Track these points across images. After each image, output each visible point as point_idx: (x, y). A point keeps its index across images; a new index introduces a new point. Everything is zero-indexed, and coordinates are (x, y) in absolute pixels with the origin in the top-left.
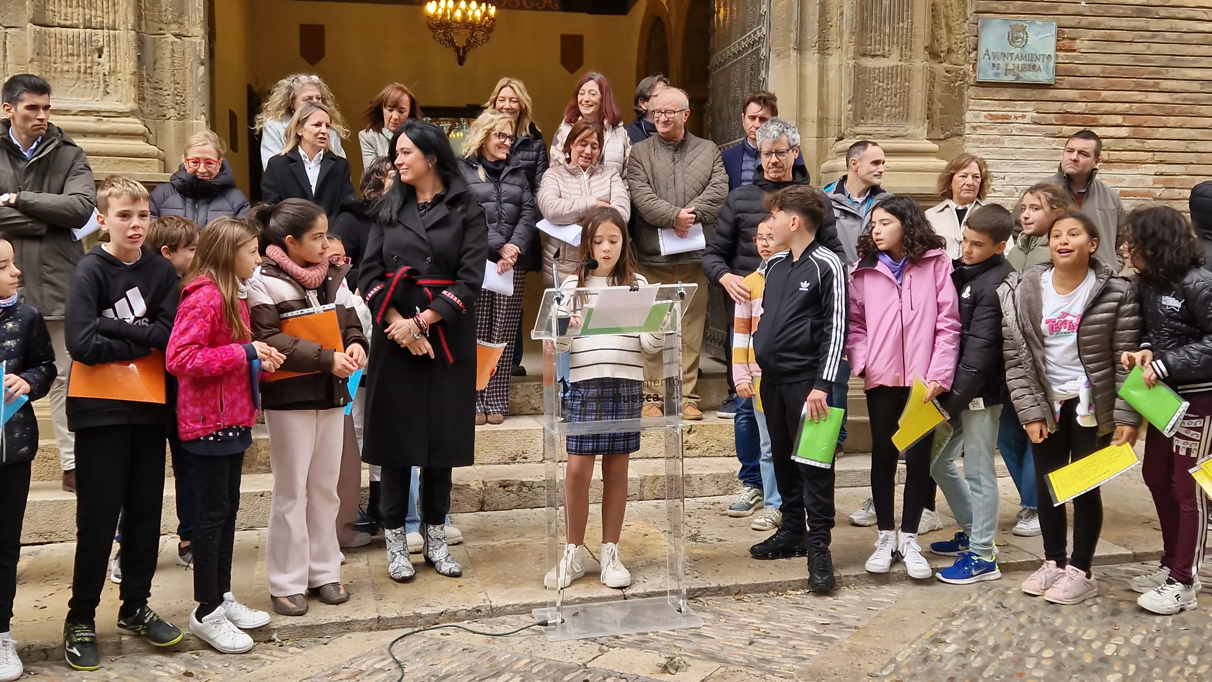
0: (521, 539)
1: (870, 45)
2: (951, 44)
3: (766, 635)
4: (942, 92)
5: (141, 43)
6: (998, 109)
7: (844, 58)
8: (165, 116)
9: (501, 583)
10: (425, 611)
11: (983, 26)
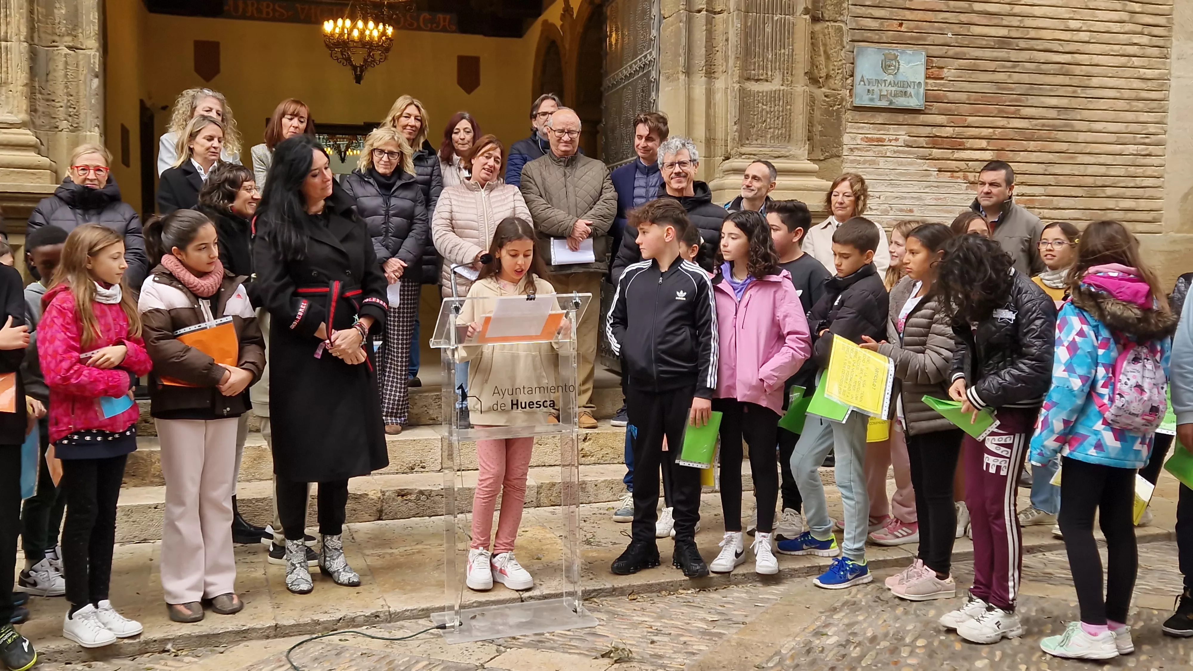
0: (420, 547)
1: (754, 70)
2: (829, 71)
3: (658, 632)
4: (821, 115)
5: (33, 55)
6: (874, 133)
7: (730, 81)
8: (57, 128)
9: (400, 589)
10: (323, 618)
11: (858, 54)
